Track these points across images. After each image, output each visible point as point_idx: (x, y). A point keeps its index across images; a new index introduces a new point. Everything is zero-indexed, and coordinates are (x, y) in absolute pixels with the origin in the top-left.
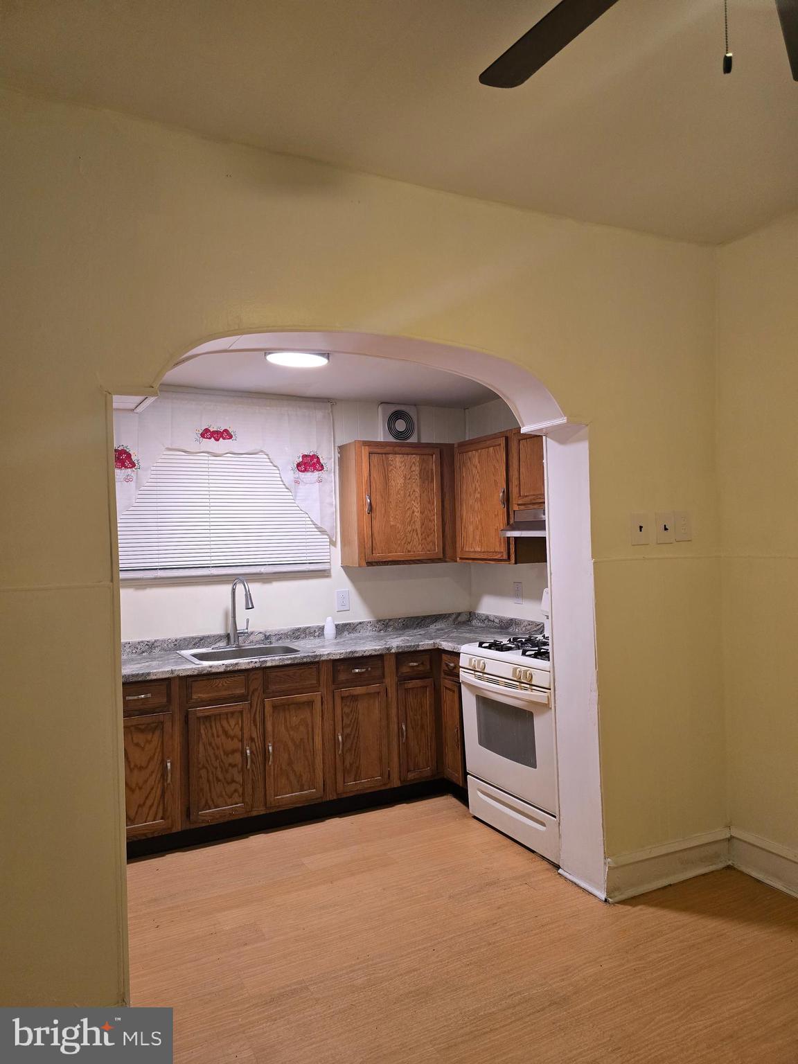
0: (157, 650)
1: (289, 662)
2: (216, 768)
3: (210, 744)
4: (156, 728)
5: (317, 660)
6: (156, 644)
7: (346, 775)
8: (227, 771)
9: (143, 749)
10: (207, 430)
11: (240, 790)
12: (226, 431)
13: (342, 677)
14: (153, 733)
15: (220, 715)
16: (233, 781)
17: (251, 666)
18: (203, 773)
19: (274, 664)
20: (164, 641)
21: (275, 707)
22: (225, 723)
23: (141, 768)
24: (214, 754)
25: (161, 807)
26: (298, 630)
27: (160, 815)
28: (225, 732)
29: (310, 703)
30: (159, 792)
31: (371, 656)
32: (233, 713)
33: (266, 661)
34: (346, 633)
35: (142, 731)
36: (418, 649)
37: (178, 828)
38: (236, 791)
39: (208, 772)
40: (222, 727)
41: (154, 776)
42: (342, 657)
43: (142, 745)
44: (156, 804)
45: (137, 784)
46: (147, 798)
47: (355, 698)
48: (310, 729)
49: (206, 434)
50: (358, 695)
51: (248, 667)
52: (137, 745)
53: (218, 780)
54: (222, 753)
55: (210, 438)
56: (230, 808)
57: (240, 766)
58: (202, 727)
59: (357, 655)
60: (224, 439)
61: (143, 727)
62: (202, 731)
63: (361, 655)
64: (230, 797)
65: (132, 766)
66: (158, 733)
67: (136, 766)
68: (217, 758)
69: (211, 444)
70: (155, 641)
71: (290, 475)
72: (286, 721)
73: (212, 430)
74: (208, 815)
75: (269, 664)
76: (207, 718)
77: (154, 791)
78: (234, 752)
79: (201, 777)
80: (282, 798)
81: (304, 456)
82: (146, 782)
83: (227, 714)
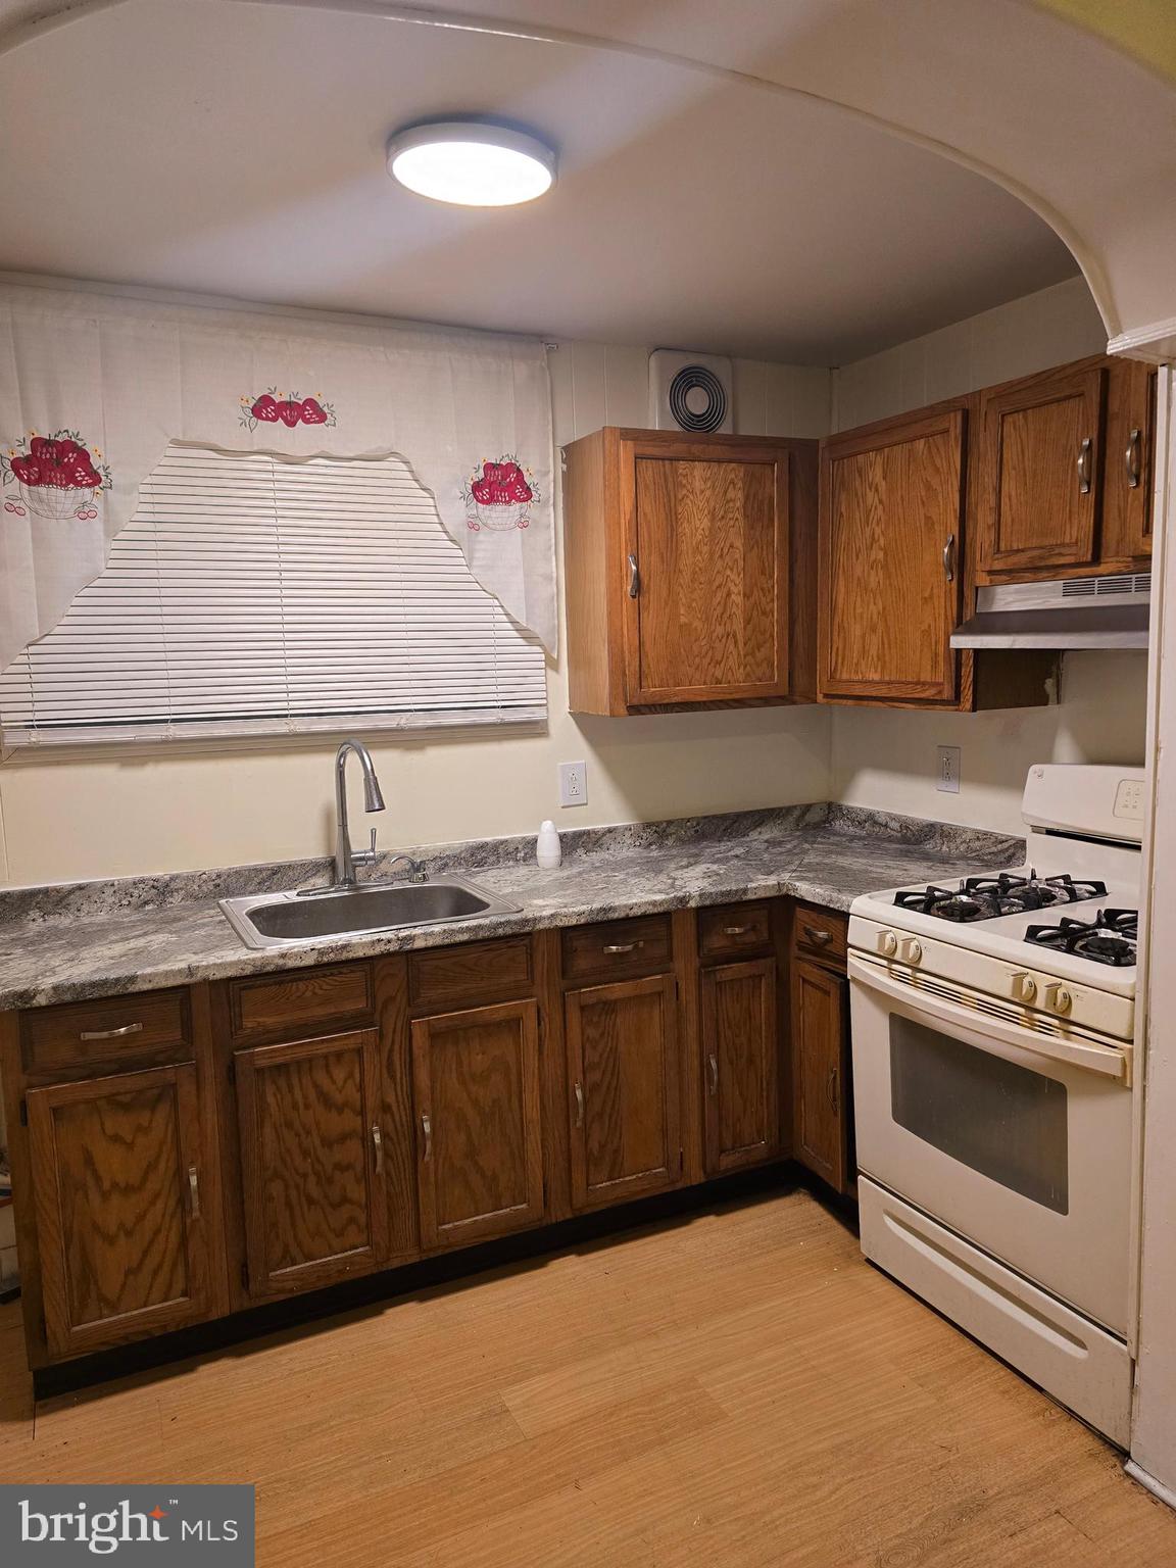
0: (176, 899)
1: (465, 937)
2: (305, 1176)
3: (289, 1125)
4: (159, 1098)
5: (527, 929)
6: (173, 885)
7: (592, 1168)
8: (330, 1181)
9: (130, 1146)
10: (266, 401)
11: (363, 1219)
12: (310, 402)
13: (582, 963)
14: (153, 1110)
15: (310, 1060)
16: (345, 1200)
17: (379, 949)
18: (276, 1188)
19: (430, 943)
20: (190, 878)
21: (435, 1036)
22: (321, 1077)
23: (128, 1190)
24: (300, 1145)
25: (180, 1270)
26: (482, 847)
27: (179, 1285)
28: (325, 1099)
29: (513, 1024)
30: (174, 1238)
31: (644, 917)
32: (339, 1055)
33: (411, 938)
34: (580, 851)
35: (126, 1107)
36: (745, 898)
37: (221, 1310)
38: (352, 1220)
39: (287, 1187)
40: (316, 1086)
41: (160, 1205)
42: (583, 921)
43: (129, 1138)
44: (166, 1268)
45: (121, 1226)
46: (145, 1253)
47: (609, 1007)
48: (514, 1078)
49: (265, 408)
50: (615, 1001)
51: (371, 953)
52: (116, 1139)
53: (311, 1201)
54: (317, 1142)
55: (274, 420)
56: (347, 1257)
57: (359, 1167)
58: (270, 1090)
59: (616, 915)
60: (307, 421)
61: (126, 1099)
62: (270, 1099)
63: (623, 915)
64: (340, 1234)
65: (107, 1185)
66: (163, 1110)
67: (115, 1185)
68: (305, 1154)
69: (275, 433)
70: (173, 878)
71: (458, 509)
72: (460, 1063)
73: (277, 399)
74: (290, 1276)
75: (419, 944)
76: (282, 1069)
77: (161, 1237)
78: (343, 1138)
79: (271, 1199)
80: (456, 1228)
81: (489, 467)
82: (141, 1218)
83: (326, 1057)
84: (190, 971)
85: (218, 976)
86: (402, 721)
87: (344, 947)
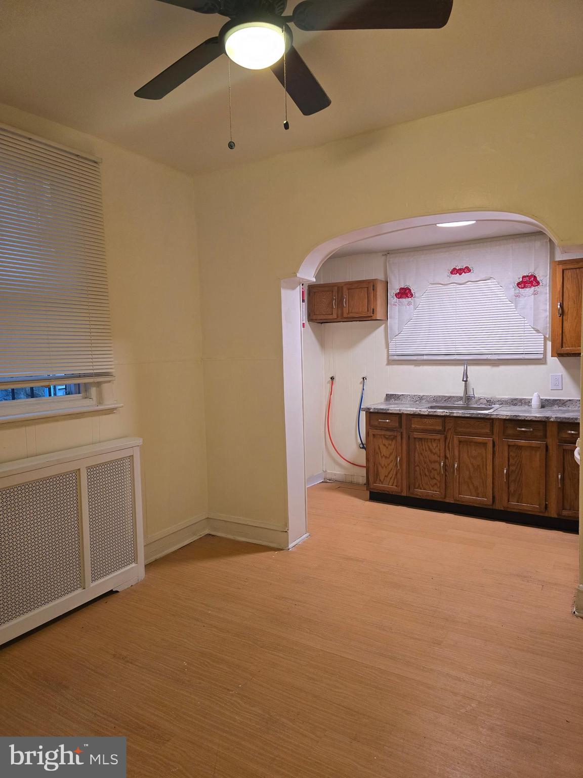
0: (424, 401)
1: (469, 415)
2: (425, 468)
3: (422, 454)
4: (394, 438)
5: (488, 417)
6: (423, 398)
7: (510, 497)
8: (431, 472)
9: (387, 448)
10: (454, 269)
11: (439, 485)
12: (467, 268)
13: (510, 432)
14: (392, 441)
15: (427, 439)
16: (434, 478)
17: (443, 414)
18: (417, 468)
19: (458, 415)
20: (428, 396)
21: (460, 442)
22: (430, 444)
23: (386, 457)
24: (424, 460)
25: (396, 480)
27: (395, 484)
28: (431, 451)
29: (484, 444)
30: (395, 473)
31: (531, 421)
32: (435, 440)
33: (453, 413)
35: (387, 439)
36: (576, 422)
37: (404, 494)
38: (436, 484)
39: (420, 469)
40: (428, 446)
41: (392, 463)
42: (508, 418)
43: (387, 446)
44: (393, 478)
45: (384, 465)
46: (389, 473)
47: (520, 447)
48: (484, 460)
49: (455, 271)
50: (522, 446)
51: (442, 414)
52: (385, 445)
53: (426, 475)
54: (428, 461)
55: (456, 274)
56: (433, 492)
57: (438, 471)
58: (417, 443)
59: (520, 418)
60: (465, 273)
61: (387, 436)
62: (417, 446)
63: (523, 419)
64: (433, 486)
65: (382, 455)
66: (394, 441)
67: (384, 455)
68: (425, 463)
69: (457, 277)
70: (423, 396)
71: (513, 291)
72: (468, 452)
73: (457, 268)
74: (419, 492)
75: (455, 415)
76: (421, 439)
77: (392, 471)
78: (435, 462)
79: (416, 471)
80: (464, 497)
82: (388, 465)
83: (431, 439)
84: (400, 410)
85: (406, 413)
86: (489, 357)
87: (435, 411)
